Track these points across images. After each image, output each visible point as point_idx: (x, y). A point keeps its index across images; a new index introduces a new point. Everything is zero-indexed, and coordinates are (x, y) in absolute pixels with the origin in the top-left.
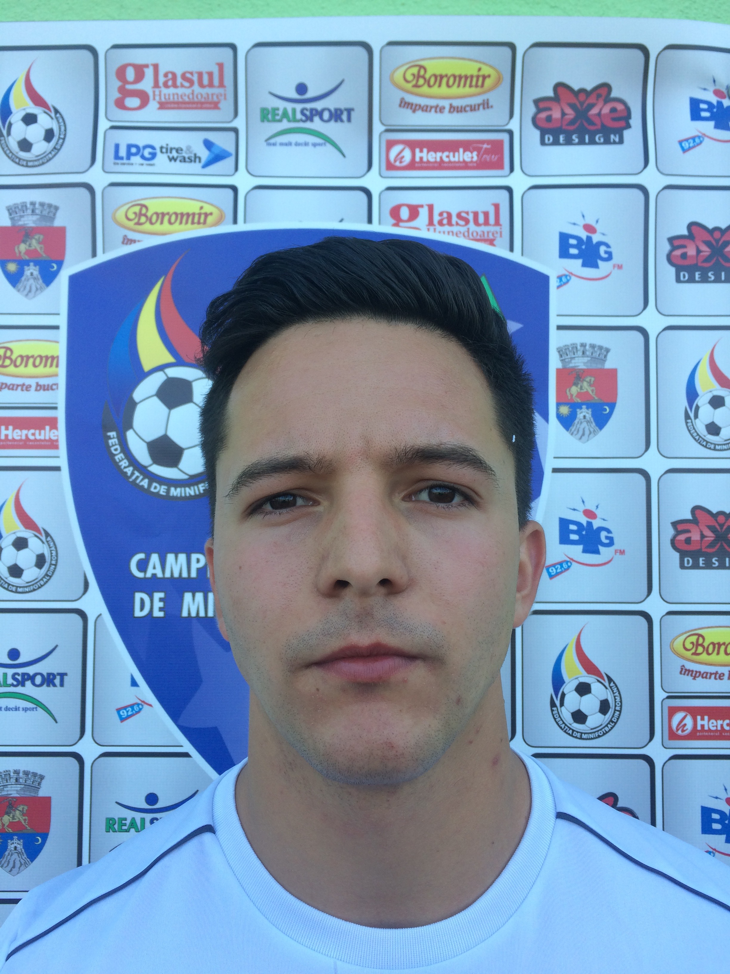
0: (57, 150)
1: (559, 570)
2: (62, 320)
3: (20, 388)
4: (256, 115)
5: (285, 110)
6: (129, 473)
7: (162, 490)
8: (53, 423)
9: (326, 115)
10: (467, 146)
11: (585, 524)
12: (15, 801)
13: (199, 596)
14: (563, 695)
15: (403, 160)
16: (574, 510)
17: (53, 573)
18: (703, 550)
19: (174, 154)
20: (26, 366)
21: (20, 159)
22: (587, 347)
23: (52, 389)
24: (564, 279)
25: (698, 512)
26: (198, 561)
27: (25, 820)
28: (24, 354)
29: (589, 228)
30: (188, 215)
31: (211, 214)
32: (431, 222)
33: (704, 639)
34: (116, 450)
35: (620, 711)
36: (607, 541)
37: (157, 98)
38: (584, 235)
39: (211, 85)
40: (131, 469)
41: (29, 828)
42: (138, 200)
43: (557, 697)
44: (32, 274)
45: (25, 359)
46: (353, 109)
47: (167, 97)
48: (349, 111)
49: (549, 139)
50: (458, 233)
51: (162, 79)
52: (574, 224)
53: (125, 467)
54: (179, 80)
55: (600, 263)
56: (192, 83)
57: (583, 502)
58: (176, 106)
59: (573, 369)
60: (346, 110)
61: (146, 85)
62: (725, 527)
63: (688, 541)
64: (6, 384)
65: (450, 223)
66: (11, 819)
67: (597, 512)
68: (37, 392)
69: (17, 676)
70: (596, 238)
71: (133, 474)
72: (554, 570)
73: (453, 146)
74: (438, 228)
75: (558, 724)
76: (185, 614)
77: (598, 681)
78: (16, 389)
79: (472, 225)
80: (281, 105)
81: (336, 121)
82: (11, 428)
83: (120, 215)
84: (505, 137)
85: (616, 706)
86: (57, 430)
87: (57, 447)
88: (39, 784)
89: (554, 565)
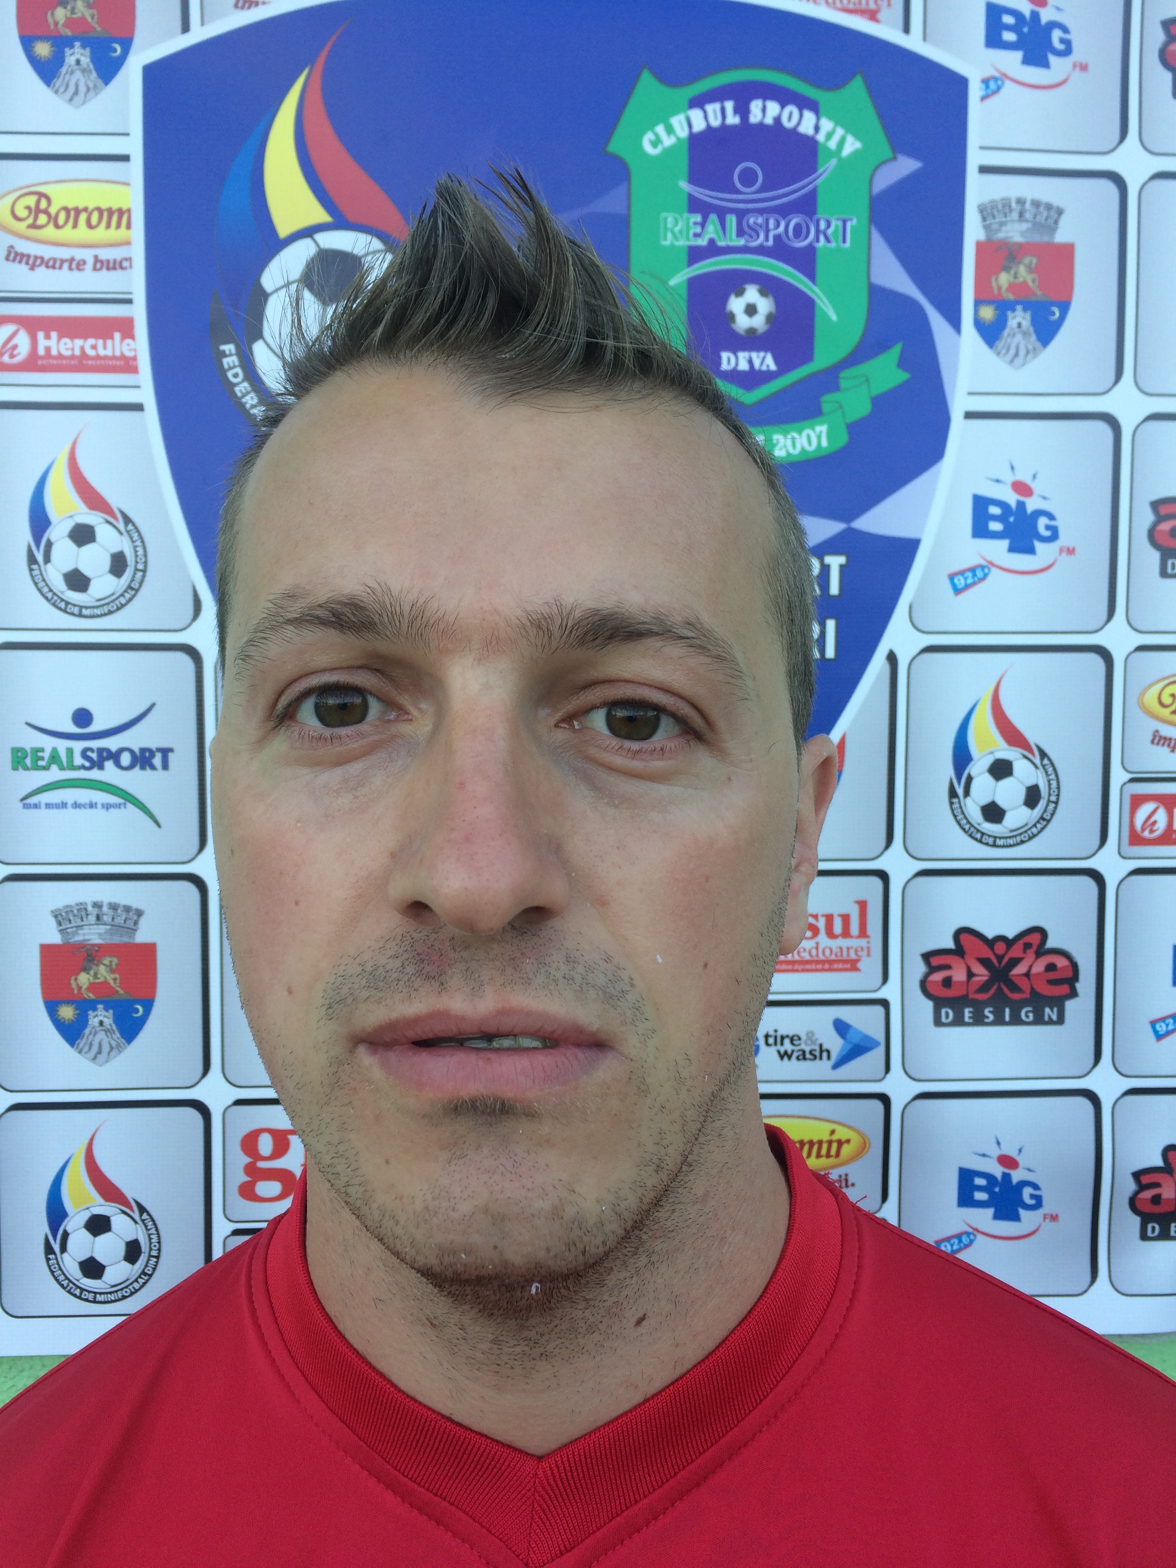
1: (970, 581)
2: (134, 146)
3: (66, 265)
8: (126, 327)
11: (1013, 504)
12: (97, 951)
14: (970, 779)
16: (998, 481)
17: (141, 584)
20: (75, 225)
22: (1028, 205)
23: (122, 268)
24: (993, 85)
27: (115, 980)
28: (70, 205)
34: (236, 376)
35: (1056, 803)
36: (1047, 533)
38: (1026, 8)
41: (121, 992)
43: (959, 783)
44: (78, 61)
45: (73, 214)
53: (252, 406)
55: (1052, 59)
57: (1012, 468)
59: (1004, 244)
63: (1174, 532)
64: (42, 258)
66: (91, 979)
67: (1034, 485)
68: (96, 274)
69: (89, 753)
70: (1046, 16)
72: (962, 581)
75: (960, 824)
77: (1025, 757)
78: (60, 268)
82: (54, 335)
85: (1050, 795)
86: (132, 337)
87: (134, 370)
88: (136, 923)
89: (962, 573)
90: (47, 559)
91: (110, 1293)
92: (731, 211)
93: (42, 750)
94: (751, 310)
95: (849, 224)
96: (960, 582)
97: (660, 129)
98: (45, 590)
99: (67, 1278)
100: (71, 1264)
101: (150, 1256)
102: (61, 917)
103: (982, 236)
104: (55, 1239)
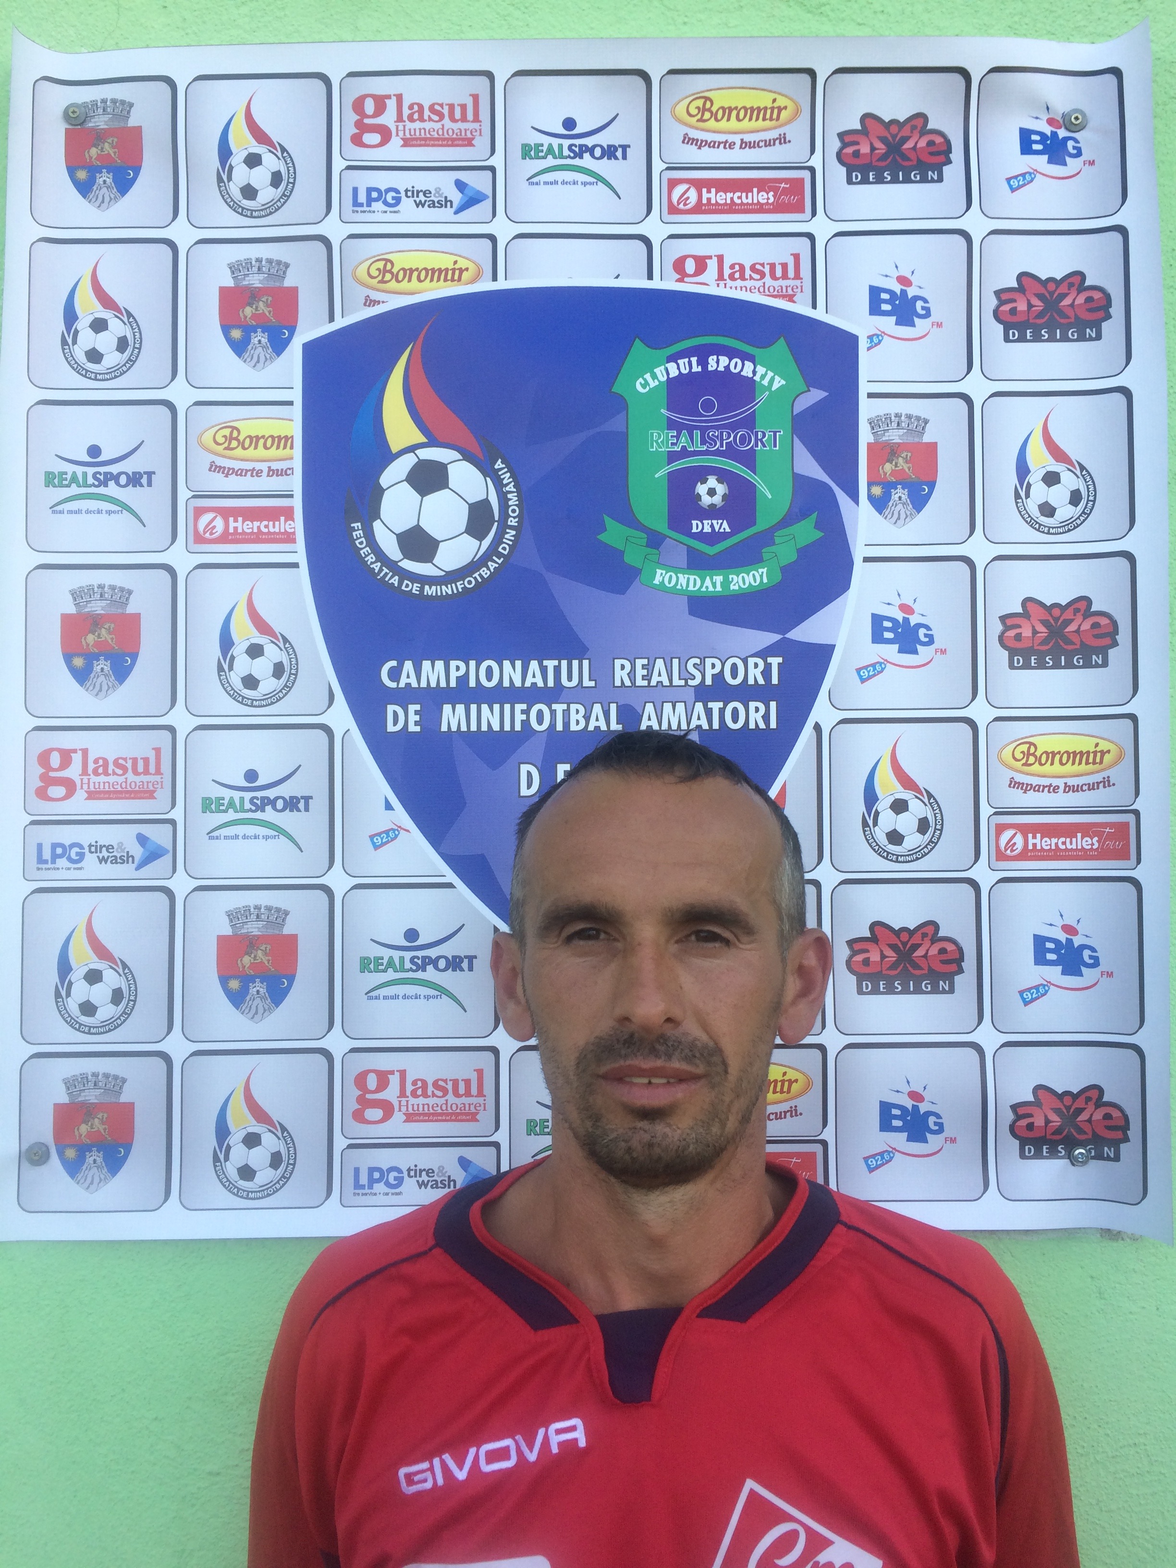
0: (286, 197)
1: (871, 673)
2: (296, 395)
3: (249, 473)
4: (516, 152)
5: (550, 145)
6: (376, 571)
7: (415, 588)
8: (288, 513)
9: (598, 152)
10: (762, 185)
11: (901, 621)
12: (256, 940)
13: (460, 708)
14: (877, 813)
15: (687, 202)
16: (889, 604)
17: (293, 684)
18: (1036, 648)
19: (422, 198)
20: (256, 448)
21: (243, 208)
22: (903, 418)
23: (287, 475)
24: (875, 340)
25: (1028, 604)
26: (458, 668)
27: (268, 961)
28: (253, 435)
29: (904, 281)
30: (440, 271)
31: (467, 269)
32: (721, 277)
33: (1036, 748)
34: (361, 543)
35: (941, 830)
36: (927, 640)
37: (401, 134)
38: (897, 288)
39: (464, 119)
40: (379, 564)
41: (273, 970)
42: (383, 254)
43: (870, 816)
44: (260, 341)
45: (255, 440)
46: (629, 146)
47: (413, 133)
48: (625, 148)
49: (857, 177)
50: (753, 288)
51: (406, 112)
52: (887, 276)
53: (372, 563)
54: (427, 113)
55: (917, 320)
56: (441, 116)
57: (899, 595)
58: (424, 142)
59: (887, 444)
60: (620, 146)
61: (388, 119)
62: (1060, 621)
63: (1018, 637)
64: (233, 469)
65: (743, 278)
66: (252, 960)
67: (914, 607)
69: (255, 801)
70: (911, 292)
71: (381, 570)
72: (866, 673)
73: (745, 186)
74: (730, 283)
75: (871, 846)
76: (444, 728)
77: (917, 797)
78: (245, 476)
79: (768, 279)
80: (546, 140)
81: (609, 158)
82: (240, 519)
83: (362, 271)
84: (806, 175)
85: (936, 824)
86: (294, 521)
87: (293, 541)
88: (284, 920)
89: (866, 667)
90: (231, 668)
91: (259, 1191)
92: (696, 428)
93: (223, 799)
94: (712, 492)
95: (778, 434)
96: (865, 674)
97: (648, 376)
98: (229, 689)
99: (228, 1180)
100: (231, 1169)
101: (288, 1164)
102: (232, 916)
103: (871, 439)
104: (221, 1152)
